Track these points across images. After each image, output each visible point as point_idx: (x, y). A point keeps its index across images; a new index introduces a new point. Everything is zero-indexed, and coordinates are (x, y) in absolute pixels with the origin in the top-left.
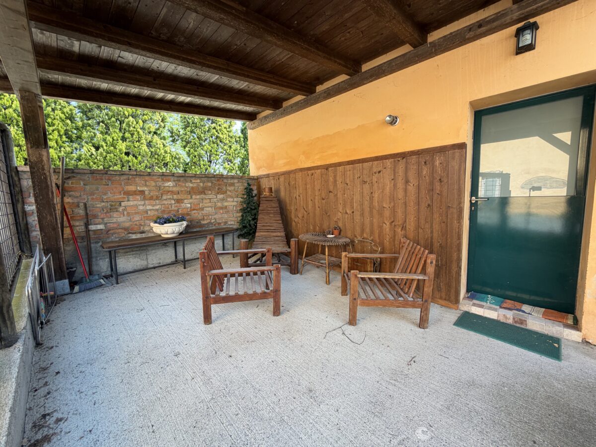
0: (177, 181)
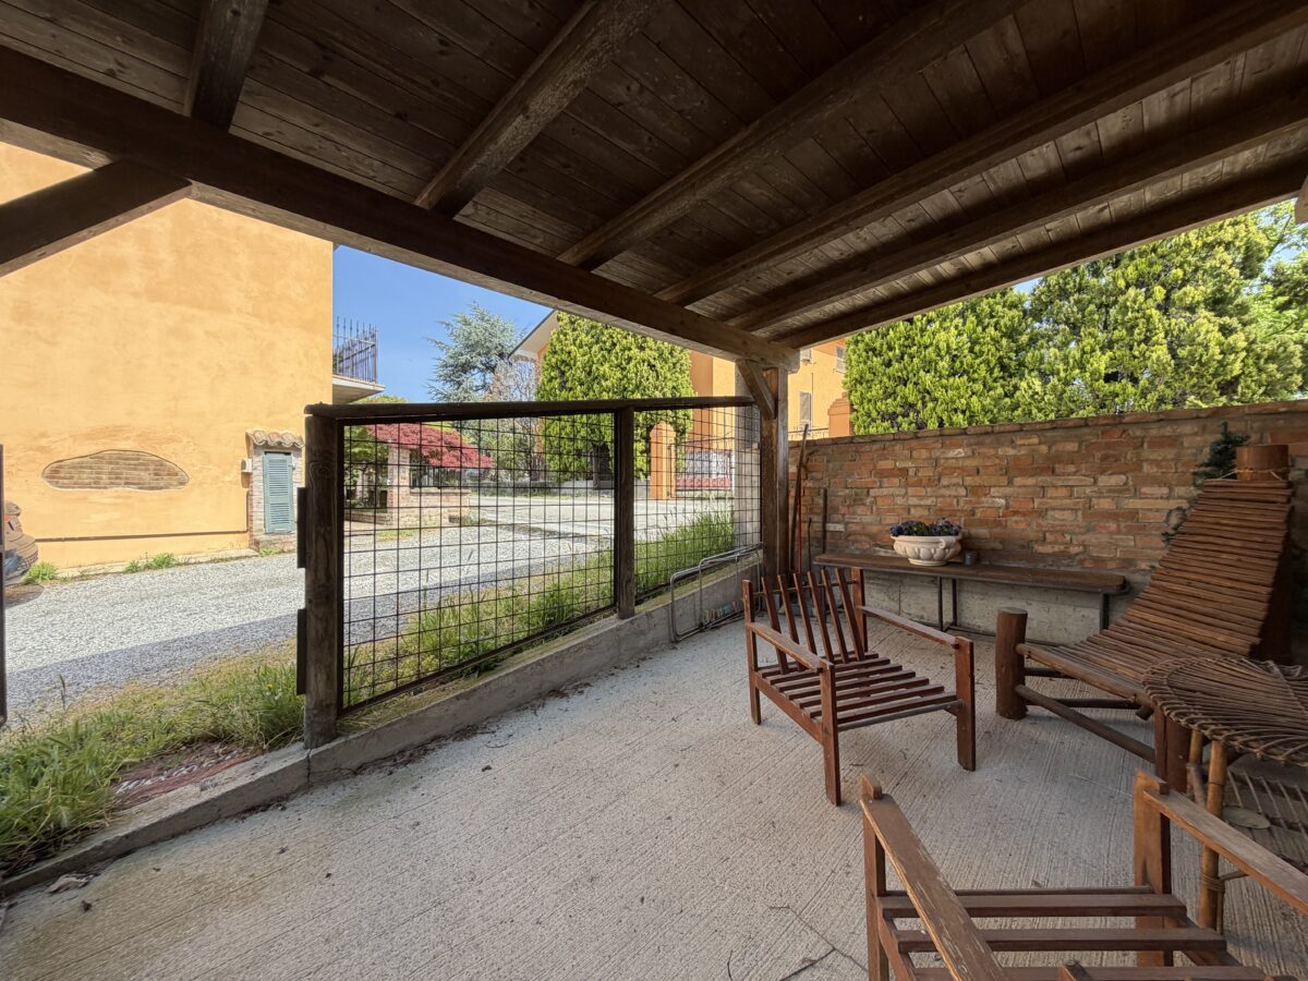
0: (975, 444)
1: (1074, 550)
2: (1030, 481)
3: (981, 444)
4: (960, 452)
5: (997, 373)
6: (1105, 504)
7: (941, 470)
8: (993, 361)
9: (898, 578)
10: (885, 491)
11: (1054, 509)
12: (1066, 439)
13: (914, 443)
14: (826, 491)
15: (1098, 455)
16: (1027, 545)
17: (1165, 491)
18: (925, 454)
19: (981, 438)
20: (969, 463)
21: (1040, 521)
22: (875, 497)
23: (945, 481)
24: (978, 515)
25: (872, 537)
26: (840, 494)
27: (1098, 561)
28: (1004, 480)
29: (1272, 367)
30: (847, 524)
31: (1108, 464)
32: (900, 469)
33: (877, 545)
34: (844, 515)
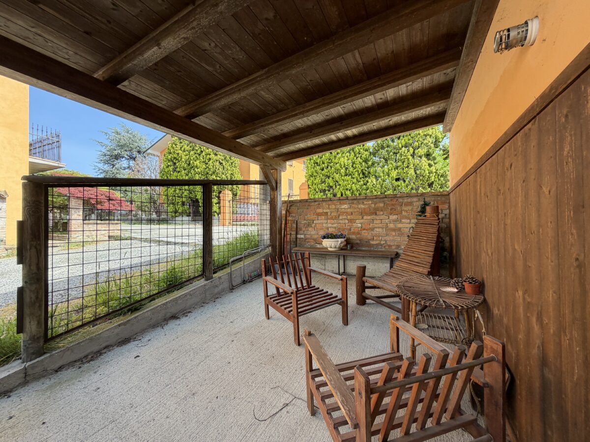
0: (351, 203)
1: (382, 242)
2: (369, 217)
3: (353, 203)
4: (346, 206)
5: (361, 176)
6: (391, 226)
7: (339, 213)
8: (360, 171)
9: (324, 256)
10: (319, 221)
11: (376, 228)
12: (380, 202)
13: (330, 202)
14: (297, 222)
15: (390, 208)
16: (368, 241)
17: (409, 221)
18: (333, 207)
19: (353, 201)
20: (349, 210)
21: (372, 232)
22: (316, 224)
23: (341, 218)
24: (352, 230)
25: (315, 240)
26: (303, 222)
27: (390, 246)
28: (361, 217)
29: (442, 179)
30: (305, 235)
31: (393, 211)
32: (325, 213)
33: (316, 243)
34: (304, 231)
